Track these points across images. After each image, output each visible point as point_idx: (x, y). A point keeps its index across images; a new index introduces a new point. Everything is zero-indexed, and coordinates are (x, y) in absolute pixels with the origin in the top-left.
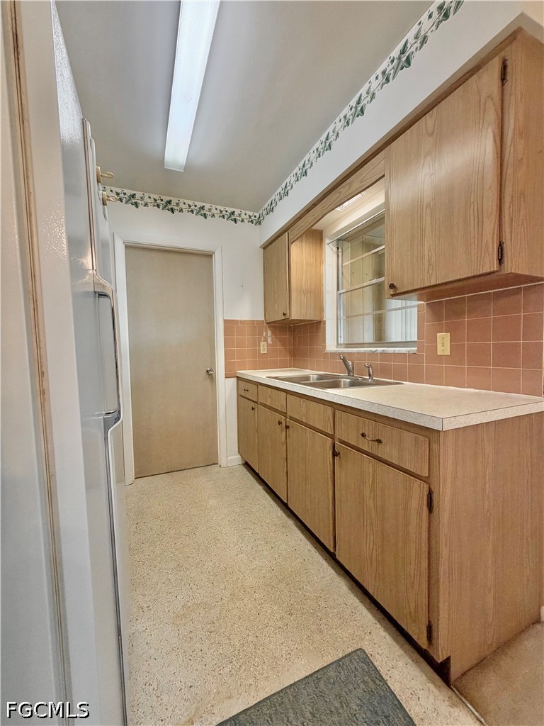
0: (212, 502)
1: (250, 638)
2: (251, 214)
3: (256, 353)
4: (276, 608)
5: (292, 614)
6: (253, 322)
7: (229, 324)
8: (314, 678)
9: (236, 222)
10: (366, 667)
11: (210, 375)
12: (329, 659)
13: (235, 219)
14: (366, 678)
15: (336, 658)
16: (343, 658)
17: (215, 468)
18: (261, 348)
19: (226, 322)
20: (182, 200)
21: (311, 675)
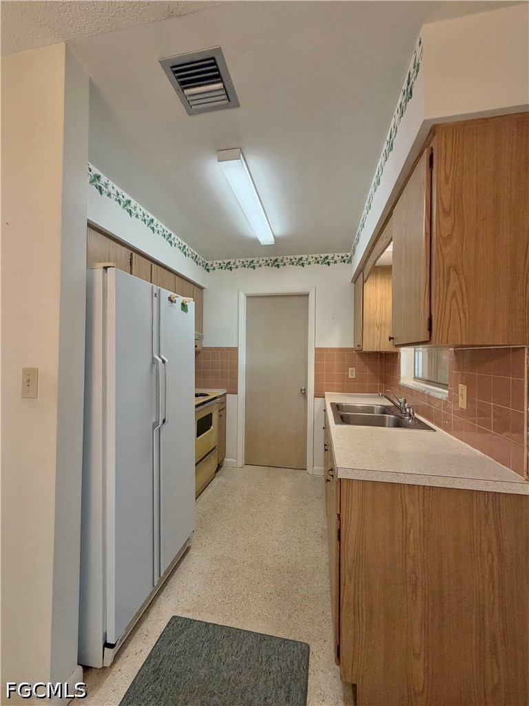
0: (283, 498)
1: (244, 593)
2: (343, 255)
3: (344, 377)
4: (272, 586)
5: (279, 596)
6: (342, 349)
7: (319, 351)
8: (263, 637)
9: (329, 265)
10: (301, 656)
11: (304, 393)
12: (280, 635)
13: (328, 262)
14: (295, 661)
15: (286, 638)
16: (290, 641)
17: (303, 473)
18: (350, 373)
19: (316, 349)
20: (285, 257)
21: (262, 635)
